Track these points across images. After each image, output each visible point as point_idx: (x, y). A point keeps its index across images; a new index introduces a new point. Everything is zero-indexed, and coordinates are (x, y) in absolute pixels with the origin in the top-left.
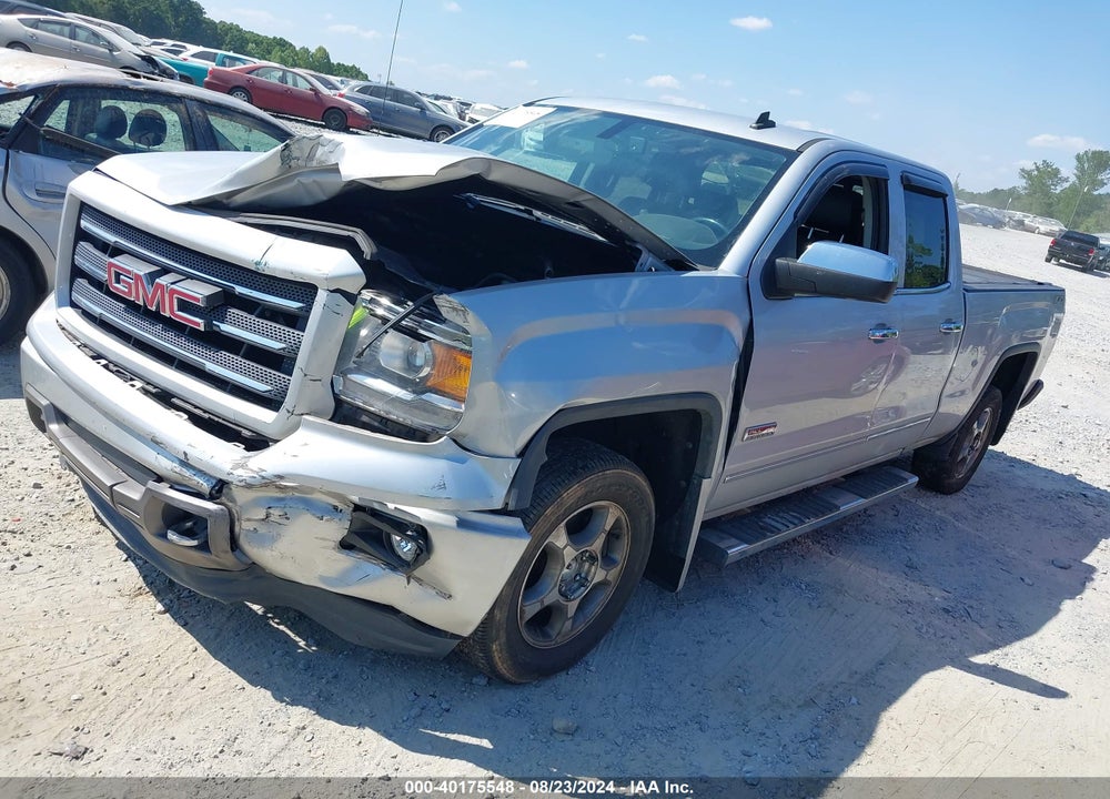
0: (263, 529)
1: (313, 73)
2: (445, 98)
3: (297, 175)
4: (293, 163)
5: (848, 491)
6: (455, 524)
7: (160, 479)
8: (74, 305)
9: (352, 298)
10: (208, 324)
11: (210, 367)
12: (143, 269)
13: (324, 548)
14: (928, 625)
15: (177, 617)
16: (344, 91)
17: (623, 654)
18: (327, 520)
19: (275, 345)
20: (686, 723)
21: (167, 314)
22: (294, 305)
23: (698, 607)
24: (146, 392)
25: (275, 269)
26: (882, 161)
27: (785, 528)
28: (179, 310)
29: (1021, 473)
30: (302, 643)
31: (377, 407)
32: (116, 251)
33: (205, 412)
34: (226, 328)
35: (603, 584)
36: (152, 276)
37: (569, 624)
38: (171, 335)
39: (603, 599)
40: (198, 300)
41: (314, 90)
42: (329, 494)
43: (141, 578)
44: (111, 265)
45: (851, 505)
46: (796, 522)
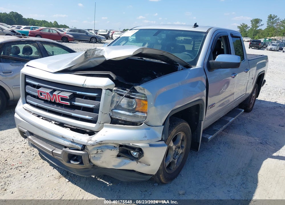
0: (96, 156)
1: (56, 28)
2: (91, 30)
3: (90, 59)
4: (88, 56)
5: (229, 116)
6: (149, 146)
7: (66, 147)
8: (27, 103)
9: (111, 90)
10: (71, 103)
11: (73, 114)
12: (48, 91)
13: (113, 158)
14: (258, 148)
15: (72, 182)
16: (65, 32)
17: (188, 170)
18: (113, 150)
19: (91, 106)
20: (211, 186)
21: (58, 102)
22: (95, 95)
23: (202, 154)
24: (56, 124)
25: (88, 86)
26: (226, 31)
27: (219, 129)
28: (61, 101)
29: (263, 104)
30: (108, 183)
31: (123, 118)
32: (38, 87)
33: (74, 127)
34: (76, 103)
35: (182, 153)
36: (52, 93)
37: (175, 165)
38: (59, 107)
39: (182, 157)
40: (67, 97)
41: (58, 33)
42: (113, 143)
43: (59, 173)
44: (39, 91)
45: (231, 120)
46: (221, 127)
